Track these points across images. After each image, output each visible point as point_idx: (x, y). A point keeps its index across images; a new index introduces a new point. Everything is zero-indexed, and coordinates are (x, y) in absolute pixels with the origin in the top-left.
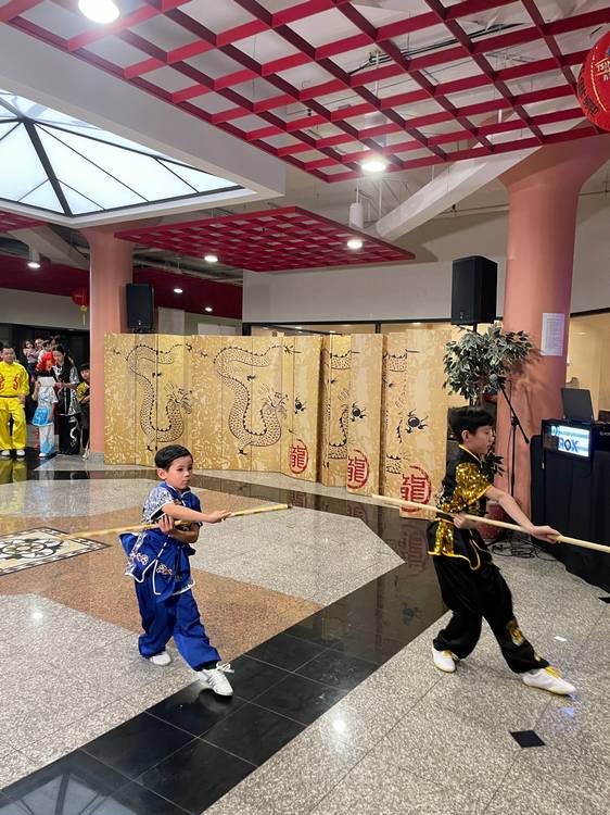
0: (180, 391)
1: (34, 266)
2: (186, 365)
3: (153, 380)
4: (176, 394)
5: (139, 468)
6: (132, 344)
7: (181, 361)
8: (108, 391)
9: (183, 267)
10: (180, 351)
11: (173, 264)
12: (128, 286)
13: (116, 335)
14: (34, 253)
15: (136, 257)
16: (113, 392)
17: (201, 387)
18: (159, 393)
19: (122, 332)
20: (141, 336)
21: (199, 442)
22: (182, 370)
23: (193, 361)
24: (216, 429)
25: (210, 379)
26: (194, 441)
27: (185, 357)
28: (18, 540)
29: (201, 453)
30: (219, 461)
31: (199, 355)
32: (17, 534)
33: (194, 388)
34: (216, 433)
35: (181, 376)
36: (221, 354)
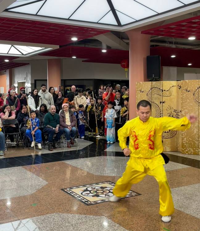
0: (175, 111)
1: (104, 51)
2: (178, 97)
3: (160, 105)
4: (173, 112)
6: (150, 87)
7: (176, 95)
9: (176, 43)
10: (174, 90)
11: (171, 43)
12: (148, 58)
13: (141, 83)
14: (104, 46)
15: (152, 41)
17: (186, 109)
18: (164, 112)
19: (144, 81)
20: (154, 83)
21: (185, 139)
22: (175, 100)
23: (182, 95)
24: (195, 132)
25: (192, 104)
26: (183, 139)
27: (177, 92)
28: (98, 187)
29: (187, 146)
30: (197, 150)
31: (185, 91)
32: (97, 184)
33: (182, 109)
34: (195, 134)
35: (175, 103)
36: (197, 90)
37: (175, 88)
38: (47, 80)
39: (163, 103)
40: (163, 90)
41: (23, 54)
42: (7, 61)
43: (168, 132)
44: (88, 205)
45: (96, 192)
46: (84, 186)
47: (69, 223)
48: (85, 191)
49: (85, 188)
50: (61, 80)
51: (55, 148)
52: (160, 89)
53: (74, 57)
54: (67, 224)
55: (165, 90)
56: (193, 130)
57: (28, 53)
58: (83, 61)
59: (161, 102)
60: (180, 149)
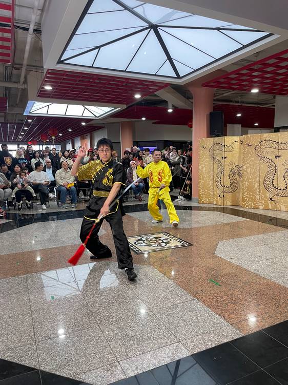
0: (237, 166)
1: (170, 111)
2: (240, 152)
3: (222, 161)
4: (234, 168)
5: (215, 206)
6: (212, 143)
7: (237, 150)
8: (200, 167)
9: (241, 102)
10: (237, 145)
12: (211, 114)
13: (204, 139)
14: (170, 105)
15: (214, 100)
16: (202, 168)
17: (247, 163)
18: (225, 168)
19: (207, 137)
20: (216, 138)
21: (246, 193)
22: (238, 155)
23: (243, 150)
24: (256, 187)
25: (253, 159)
26: (243, 193)
27: (240, 148)
28: (152, 237)
31: (247, 146)
32: (153, 234)
33: (243, 164)
34: (256, 189)
35: (237, 158)
37: (237, 143)
38: (120, 142)
39: (225, 158)
40: (224, 146)
41: (96, 116)
42: (83, 124)
43: (229, 187)
44: (138, 254)
46: (140, 236)
48: (139, 240)
49: (140, 238)
50: (134, 142)
52: (221, 144)
53: (144, 119)
55: (226, 146)
57: (100, 115)
58: (153, 123)
59: (222, 158)
60: (241, 203)
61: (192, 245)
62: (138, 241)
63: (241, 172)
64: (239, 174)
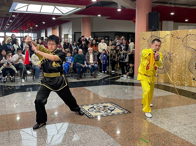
0: (168, 53)
1: (119, 10)
2: (171, 43)
4: (167, 55)
6: (150, 35)
7: (169, 41)
10: (168, 38)
12: (149, 13)
13: (144, 32)
14: (119, 6)
17: (176, 51)
19: (147, 31)
20: (153, 32)
21: (175, 74)
22: (169, 45)
23: (173, 41)
24: (183, 69)
25: (181, 48)
26: (173, 74)
27: (171, 39)
28: (101, 106)
29: (176, 79)
30: (184, 82)
31: (176, 38)
32: (102, 103)
33: (174, 52)
34: (183, 71)
35: (169, 48)
36: (186, 38)
37: (169, 36)
38: (81, 32)
40: (159, 38)
41: (63, 14)
42: (54, 19)
43: (162, 69)
44: (90, 118)
45: (99, 109)
46: (92, 105)
47: (72, 130)
48: (92, 108)
49: (92, 106)
50: (91, 32)
51: (81, 78)
52: (157, 37)
53: (99, 16)
54: (70, 131)
55: (161, 38)
56: (181, 67)
57: (66, 12)
58: (106, 19)
60: (171, 81)
61: (130, 112)
62: (90, 108)
63: (172, 58)
64: (170, 59)
